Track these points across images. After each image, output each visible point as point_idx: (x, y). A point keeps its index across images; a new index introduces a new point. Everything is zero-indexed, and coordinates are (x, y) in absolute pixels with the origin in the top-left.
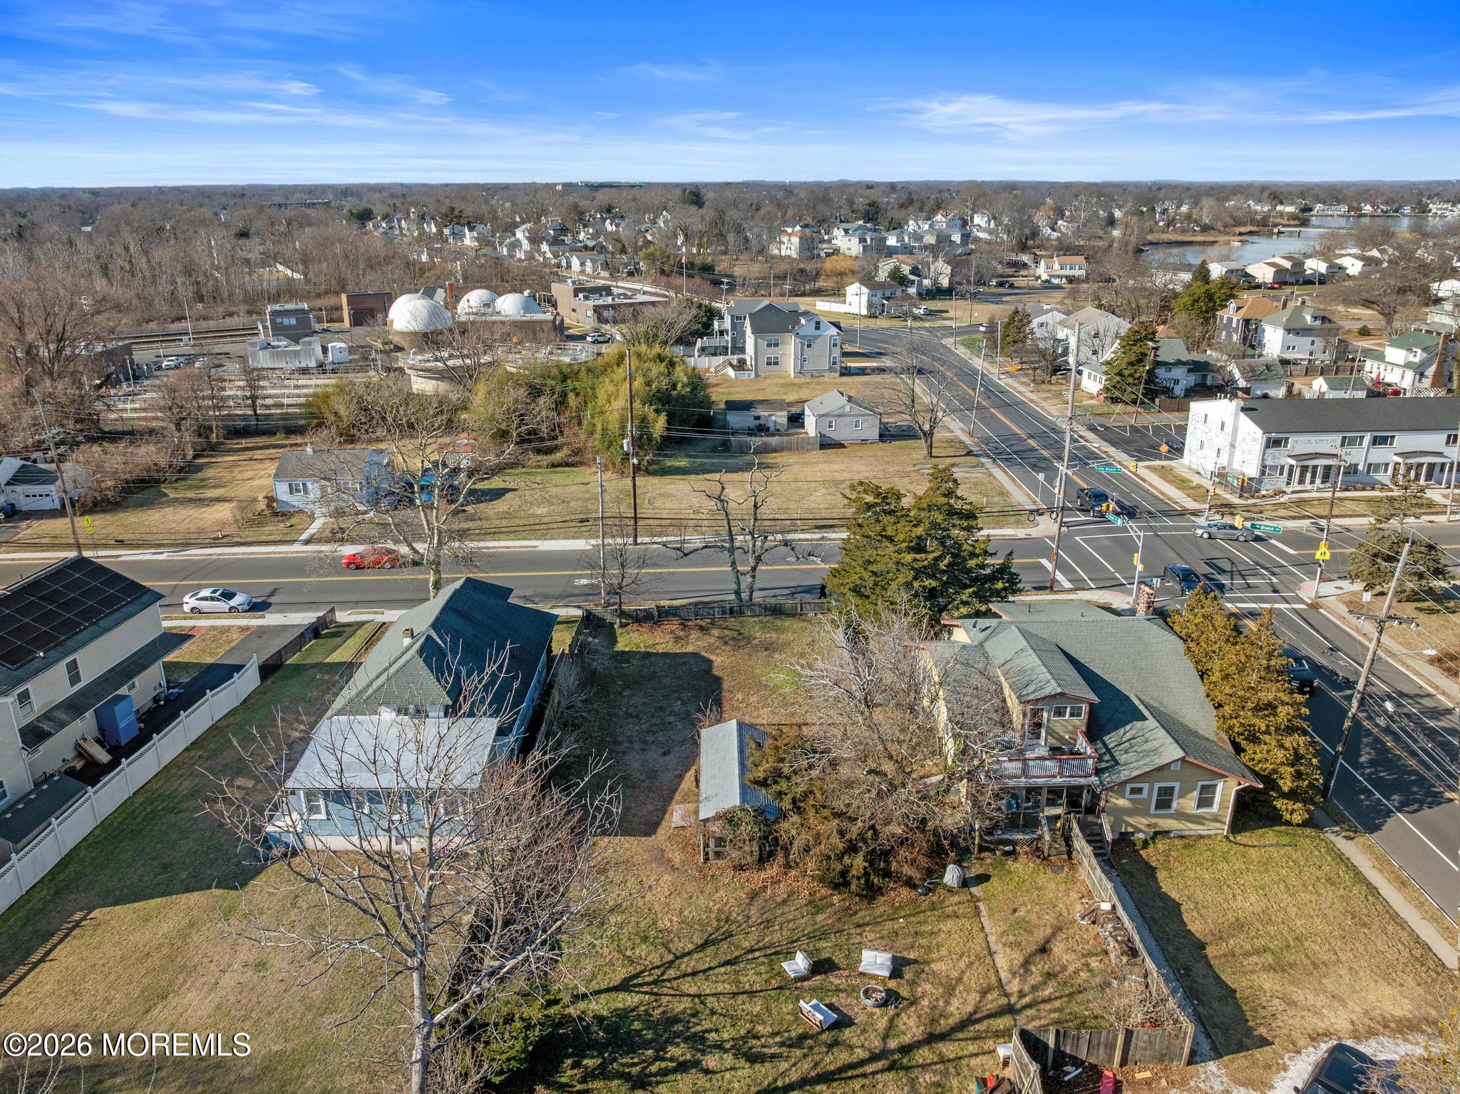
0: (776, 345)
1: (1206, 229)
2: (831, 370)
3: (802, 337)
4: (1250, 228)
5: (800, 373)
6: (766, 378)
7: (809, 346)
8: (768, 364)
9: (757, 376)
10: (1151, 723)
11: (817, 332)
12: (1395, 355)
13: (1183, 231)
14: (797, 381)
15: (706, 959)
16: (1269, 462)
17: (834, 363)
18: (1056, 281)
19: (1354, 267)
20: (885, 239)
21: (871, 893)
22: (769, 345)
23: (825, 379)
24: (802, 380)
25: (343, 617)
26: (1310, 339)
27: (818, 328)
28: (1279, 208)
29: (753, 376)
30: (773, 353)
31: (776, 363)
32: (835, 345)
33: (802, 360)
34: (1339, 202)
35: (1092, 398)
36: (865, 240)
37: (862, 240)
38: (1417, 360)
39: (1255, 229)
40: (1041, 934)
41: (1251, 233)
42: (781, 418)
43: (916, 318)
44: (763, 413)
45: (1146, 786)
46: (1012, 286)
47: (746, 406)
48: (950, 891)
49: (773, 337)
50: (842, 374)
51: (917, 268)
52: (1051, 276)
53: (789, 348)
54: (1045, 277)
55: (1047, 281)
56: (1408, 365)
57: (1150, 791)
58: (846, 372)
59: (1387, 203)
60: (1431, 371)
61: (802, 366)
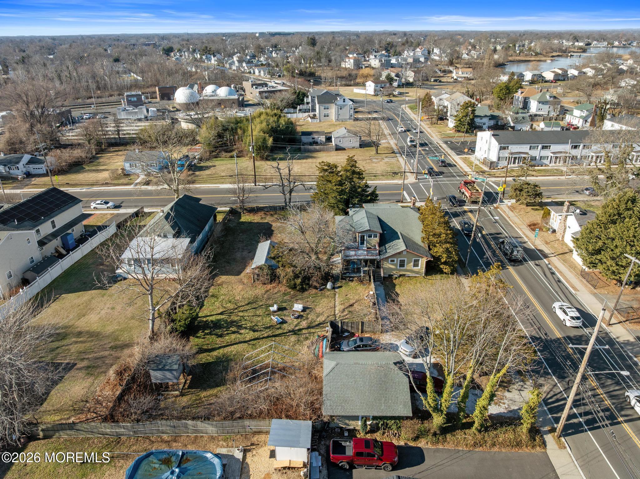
0: (328, 109)
1: (537, 54)
2: (350, 119)
3: (338, 105)
4: (558, 54)
5: (337, 120)
6: (324, 122)
7: (341, 109)
8: (325, 116)
9: (320, 121)
10: (401, 240)
12: (577, 113)
13: (526, 55)
14: (336, 123)
15: (247, 307)
16: (501, 156)
17: (351, 116)
18: (459, 79)
19: (591, 73)
20: (390, 60)
21: (303, 290)
22: (325, 109)
23: (348, 123)
24: (338, 123)
25: (146, 210)
26: (548, 106)
27: (344, 102)
28: (576, 44)
29: (318, 121)
30: (326, 112)
31: (328, 116)
32: (351, 108)
33: (338, 115)
34: (604, 40)
35: (451, 130)
36: (382, 61)
37: (380, 61)
38: (584, 115)
39: (560, 54)
40: (352, 302)
41: (558, 56)
42: (323, 138)
44: (316, 136)
45: (395, 259)
46: (440, 82)
47: (309, 134)
48: (328, 290)
49: (327, 105)
50: (354, 120)
51: (399, 74)
52: (458, 77)
53: (333, 110)
54: (455, 77)
55: (456, 79)
56: (581, 117)
57: (397, 260)
58: (356, 119)
59: (626, 41)
60: (590, 120)
61: (338, 117)
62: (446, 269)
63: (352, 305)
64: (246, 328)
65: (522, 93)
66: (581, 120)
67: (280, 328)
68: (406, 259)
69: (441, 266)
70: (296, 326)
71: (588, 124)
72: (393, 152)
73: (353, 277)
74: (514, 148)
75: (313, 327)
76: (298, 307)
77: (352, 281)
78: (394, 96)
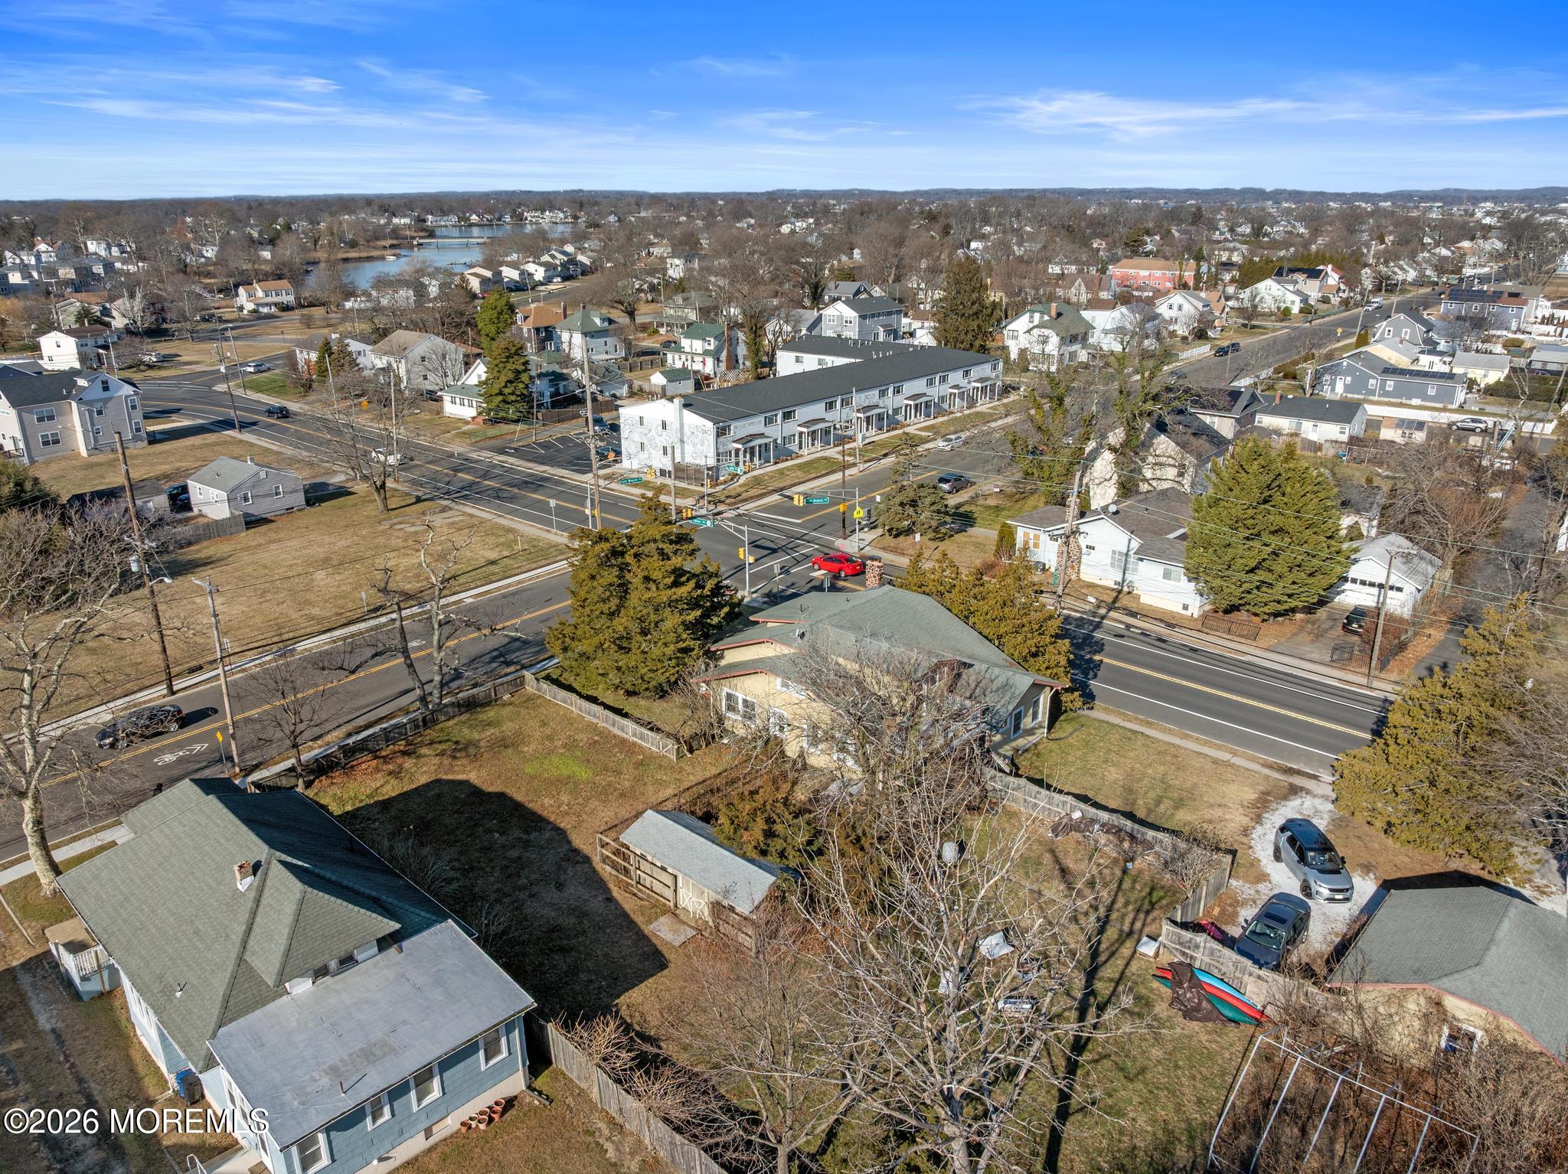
0: (51, 418)
2: (135, 438)
3: (90, 403)
4: (390, 242)
5: (95, 448)
6: (46, 463)
7: (100, 413)
8: (46, 443)
9: (32, 461)
11: (107, 394)
12: (691, 345)
14: (94, 459)
16: (721, 450)
17: (138, 430)
18: (265, 310)
22: (41, 419)
23: (133, 452)
24: (100, 458)
26: (607, 341)
27: (106, 388)
28: (396, 220)
29: (27, 462)
30: (48, 429)
31: (57, 442)
32: (134, 407)
33: (93, 434)
35: (469, 423)
43: (150, 367)
49: (46, 408)
50: (151, 443)
51: (105, 308)
52: (258, 305)
53: (73, 422)
54: (251, 306)
55: (255, 311)
56: (706, 353)
58: (154, 439)
60: (724, 356)
61: (96, 440)
65: (526, 318)
66: (710, 361)
71: (724, 367)
72: (419, 498)
74: (740, 428)
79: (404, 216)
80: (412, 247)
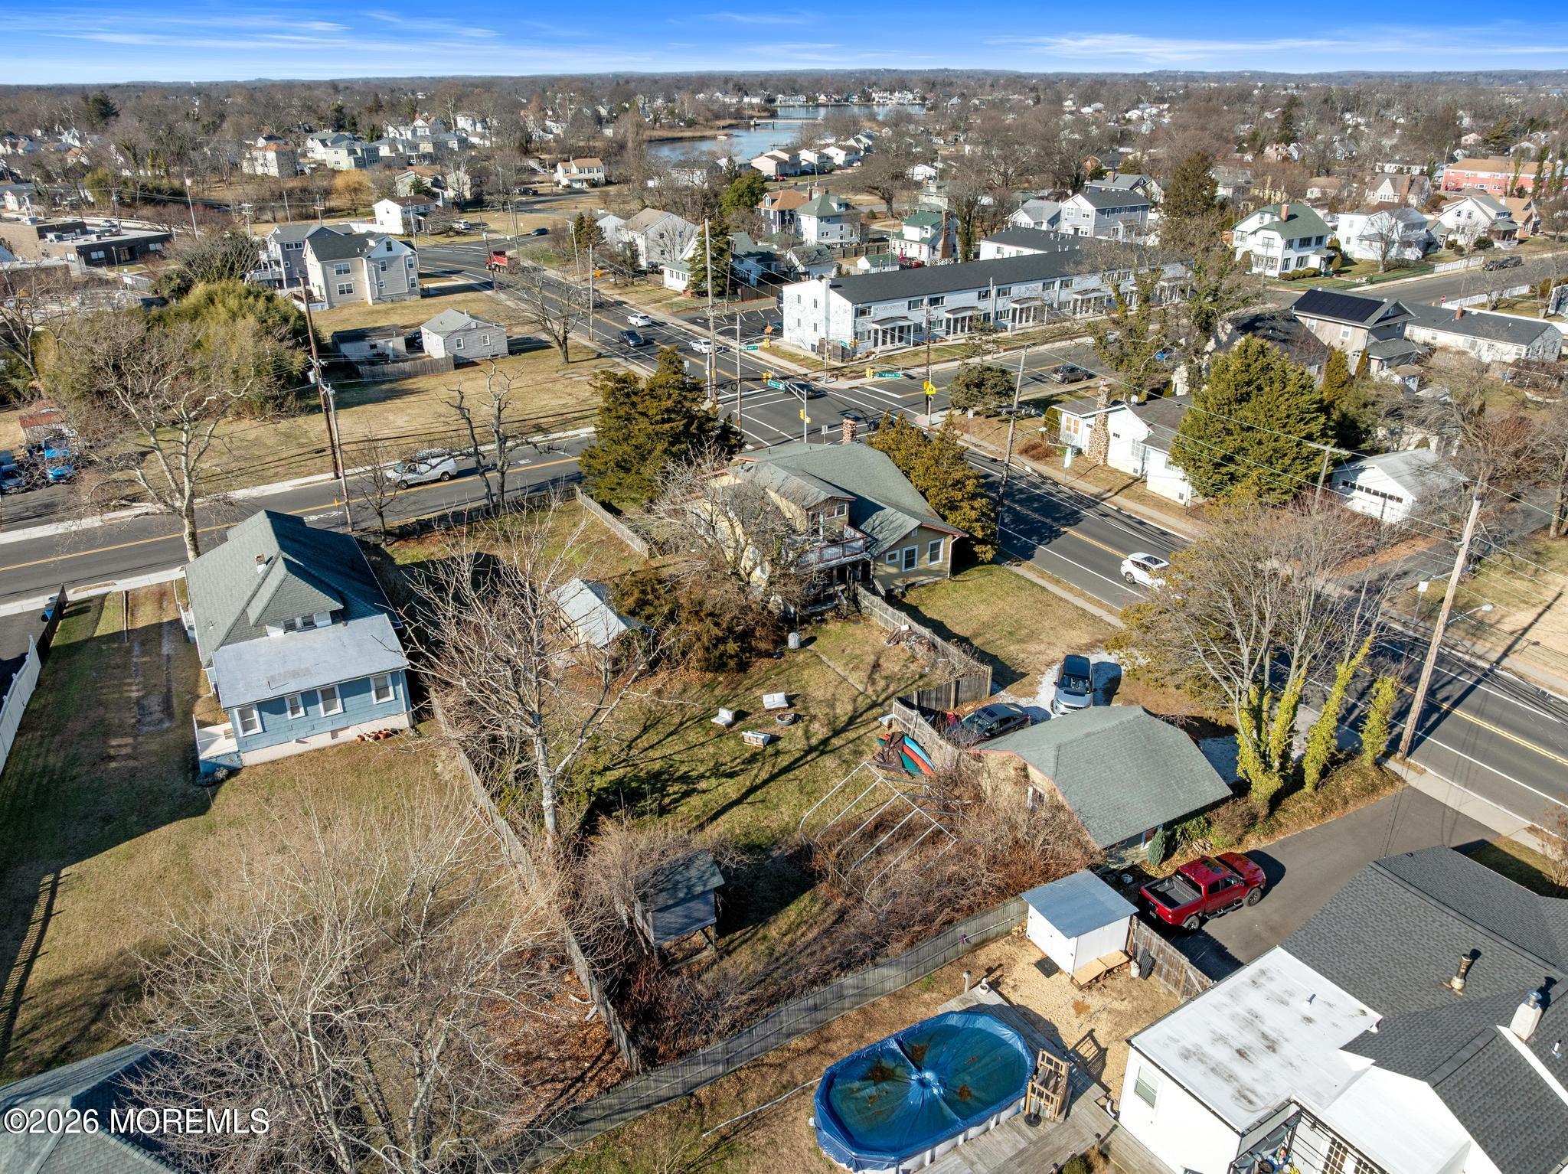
0: (347, 271)
1: (691, 124)
2: (411, 293)
3: (375, 260)
4: (728, 122)
5: (379, 299)
6: (342, 308)
7: (384, 269)
8: (342, 292)
9: (331, 306)
11: (390, 254)
12: (912, 233)
13: (671, 127)
14: (378, 307)
17: (413, 285)
18: (577, 186)
19: (839, 157)
22: (339, 272)
23: (408, 303)
24: (382, 307)
25: (73, 595)
26: (838, 226)
27: (389, 249)
28: (746, 100)
29: (327, 307)
30: (344, 280)
31: (350, 291)
32: (411, 266)
33: (379, 286)
34: (796, 92)
38: (928, 236)
39: (733, 122)
40: (871, 658)
41: (730, 126)
42: (398, 344)
44: (380, 342)
45: (897, 552)
46: (535, 193)
47: (358, 336)
48: (794, 651)
49: (343, 263)
50: (423, 297)
52: (572, 181)
53: (363, 276)
54: (565, 182)
55: (568, 186)
56: (923, 241)
57: (900, 555)
58: (426, 294)
59: (838, 93)
60: (940, 245)
61: (380, 291)
62: (986, 552)
63: (876, 666)
64: (702, 777)
65: (773, 201)
66: (925, 249)
67: (777, 753)
68: (916, 547)
69: (977, 549)
70: (808, 738)
71: (938, 255)
72: (600, 356)
73: (822, 614)
74: (881, 310)
75: (844, 729)
76: (774, 700)
77: (823, 621)
78: (458, 233)
79: (756, 95)
80: (748, 127)
